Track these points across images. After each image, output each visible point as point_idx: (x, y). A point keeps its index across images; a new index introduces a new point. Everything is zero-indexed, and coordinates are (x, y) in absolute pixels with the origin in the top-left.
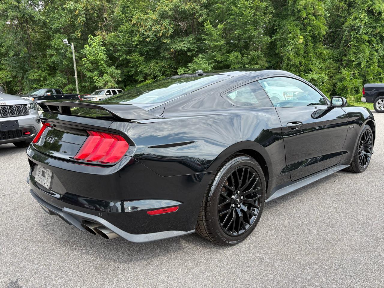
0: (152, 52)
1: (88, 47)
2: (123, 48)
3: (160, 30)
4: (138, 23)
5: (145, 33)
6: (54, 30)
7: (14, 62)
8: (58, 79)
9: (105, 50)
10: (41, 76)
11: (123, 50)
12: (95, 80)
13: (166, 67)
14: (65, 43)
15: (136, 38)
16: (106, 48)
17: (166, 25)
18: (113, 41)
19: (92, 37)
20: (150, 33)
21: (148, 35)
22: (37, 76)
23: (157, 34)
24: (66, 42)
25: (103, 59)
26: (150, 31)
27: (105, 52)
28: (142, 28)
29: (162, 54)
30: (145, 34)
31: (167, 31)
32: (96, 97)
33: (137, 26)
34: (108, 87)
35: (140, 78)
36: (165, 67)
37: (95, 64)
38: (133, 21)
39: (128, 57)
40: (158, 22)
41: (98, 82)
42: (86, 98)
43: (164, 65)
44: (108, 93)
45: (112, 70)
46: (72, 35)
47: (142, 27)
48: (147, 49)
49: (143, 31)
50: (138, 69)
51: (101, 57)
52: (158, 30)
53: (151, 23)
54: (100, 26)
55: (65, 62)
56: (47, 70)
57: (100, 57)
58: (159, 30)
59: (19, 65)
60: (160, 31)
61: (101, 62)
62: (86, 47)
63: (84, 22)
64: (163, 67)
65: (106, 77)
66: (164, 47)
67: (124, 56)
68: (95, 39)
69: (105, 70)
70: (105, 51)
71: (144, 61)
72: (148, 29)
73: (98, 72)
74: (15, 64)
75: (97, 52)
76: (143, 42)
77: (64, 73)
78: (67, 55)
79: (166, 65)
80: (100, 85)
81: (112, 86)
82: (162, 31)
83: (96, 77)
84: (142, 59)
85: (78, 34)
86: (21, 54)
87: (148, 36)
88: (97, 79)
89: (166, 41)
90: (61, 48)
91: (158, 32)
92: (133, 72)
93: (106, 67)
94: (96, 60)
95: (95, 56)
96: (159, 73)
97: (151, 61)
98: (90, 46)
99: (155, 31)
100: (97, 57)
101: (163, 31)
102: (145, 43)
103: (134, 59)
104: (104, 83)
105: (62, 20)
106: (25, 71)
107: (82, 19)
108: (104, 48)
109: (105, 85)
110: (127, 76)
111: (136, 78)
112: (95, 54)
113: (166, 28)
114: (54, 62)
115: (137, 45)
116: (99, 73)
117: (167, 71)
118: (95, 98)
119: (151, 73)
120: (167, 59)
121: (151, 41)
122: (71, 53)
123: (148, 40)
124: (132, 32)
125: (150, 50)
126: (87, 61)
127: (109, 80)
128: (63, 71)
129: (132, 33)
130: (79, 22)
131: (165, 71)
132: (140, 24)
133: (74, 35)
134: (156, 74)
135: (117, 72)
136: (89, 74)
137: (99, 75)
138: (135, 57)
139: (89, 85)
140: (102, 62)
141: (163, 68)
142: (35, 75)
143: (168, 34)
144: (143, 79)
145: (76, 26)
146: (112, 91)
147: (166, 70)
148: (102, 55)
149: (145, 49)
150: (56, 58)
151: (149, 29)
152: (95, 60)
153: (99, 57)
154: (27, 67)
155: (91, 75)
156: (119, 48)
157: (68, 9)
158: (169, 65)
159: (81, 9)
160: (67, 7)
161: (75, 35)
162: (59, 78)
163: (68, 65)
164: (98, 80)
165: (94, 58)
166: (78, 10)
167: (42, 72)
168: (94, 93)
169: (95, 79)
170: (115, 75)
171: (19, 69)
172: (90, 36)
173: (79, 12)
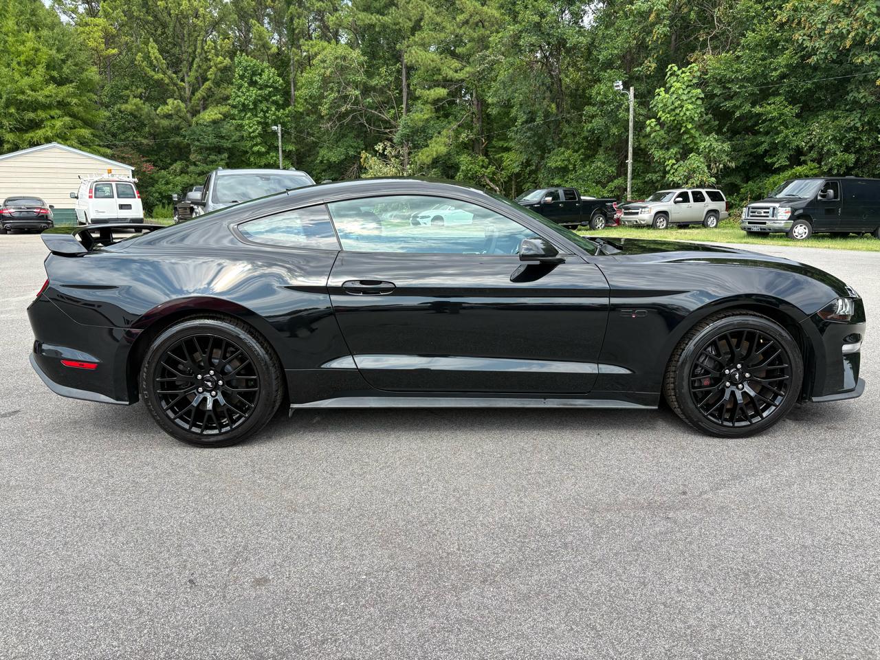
0: (824, 92)
1: (663, 94)
2: (745, 87)
3: (848, 30)
4: (794, 20)
5: (807, 43)
6: (603, 64)
7: (528, 134)
8: (597, 167)
9: (702, 96)
10: (569, 160)
11: (746, 92)
12: (668, 168)
13: (860, 129)
14: (616, 88)
15: (782, 60)
16: (703, 91)
17: (866, 14)
18: (723, 73)
19: (676, 68)
20: (819, 43)
21: (813, 49)
22: (564, 160)
23: (839, 44)
24: (619, 86)
25: (693, 119)
26: (820, 36)
27: (699, 102)
28: (801, 32)
29: (851, 95)
30: (807, 47)
31: (868, 32)
32: (649, 207)
33: (790, 26)
34: (693, 183)
35: (781, 160)
36: (857, 129)
37: (675, 131)
38: (779, 17)
39: (757, 109)
40: (846, 11)
41: (673, 173)
42: (629, 209)
43: (852, 123)
44: (680, 199)
45: (709, 144)
46: (636, 69)
47: (804, 28)
48: (809, 86)
49: (804, 40)
50: (778, 138)
51: (688, 113)
52: (843, 33)
53: (824, 15)
54: (701, 39)
55: (614, 131)
56: (583, 147)
57: (685, 114)
58: (844, 31)
59: (536, 139)
60: (849, 32)
61: (686, 126)
62: (659, 95)
63: (665, 35)
64: (850, 129)
65: (695, 161)
66: (859, 76)
67: (747, 107)
68: (683, 72)
69: (696, 144)
70: (702, 99)
71: (798, 116)
72: (817, 33)
73: (679, 148)
74: (529, 138)
75: (679, 102)
76: (800, 68)
77: (613, 153)
78: (620, 113)
79: (858, 125)
80: (676, 179)
81: (702, 181)
82: (853, 34)
83: (670, 161)
84: (790, 111)
85: (651, 65)
86: (538, 119)
87: (814, 51)
88: (674, 164)
89: (863, 58)
90: (608, 102)
91: (842, 37)
92: (764, 146)
93: (697, 135)
94: (676, 122)
95: (674, 113)
96: (832, 146)
97: (818, 116)
98: (667, 91)
99: (832, 36)
100: (678, 114)
101: (857, 34)
102: (808, 71)
103: (770, 112)
104: (686, 174)
105: (620, 40)
106: (544, 151)
107: (661, 32)
108: (699, 91)
109: (688, 178)
110: (751, 154)
111: (769, 161)
112: (676, 108)
113: (866, 23)
114: (592, 131)
115: (783, 76)
116: (681, 151)
117: (862, 140)
118: (646, 209)
119: (812, 148)
120: (863, 108)
121: (821, 62)
122: (627, 110)
123: (813, 60)
124: (775, 43)
125: (818, 87)
126: (656, 125)
127: (698, 167)
128: (611, 149)
129: (773, 47)
130: (655, 38)
131: (856, 139)
132: (799, 23)
133: (640, 69)
134: (825, 149)
135: (720, 147)
136: (657, 154)
137: (679, 156)
138: (773, 108)
139: (659, 178)
140: (690, 126)
141: (849, 133)
142: (559, 159)
143: (871, 39)
144: (787, 163)
145: (650, 48)
146: (693, 193)
147: (860, 138)
148: (692, 109)
149: (802, 86)
150: (598, 123)
151: (819, 32)
152: (674, 120)
153: (682, 114)
154: (549, 144)
155: (662, 156)
156: (735, 88)
157: (635, 12)
158: (869, 123)
159: (663, 7)
160: (633, 8)
161: (643, 69)
162: (599, 164)
163: (620, 136)
164: (675, 167)
165: (672, 118)
166: (655, 10)
167: (573, 152)
168: (651, 198)
169: (668, 165)
170: (715, 155)
171: (535, 149)
172: (671, 67)
173: (658, 15)
